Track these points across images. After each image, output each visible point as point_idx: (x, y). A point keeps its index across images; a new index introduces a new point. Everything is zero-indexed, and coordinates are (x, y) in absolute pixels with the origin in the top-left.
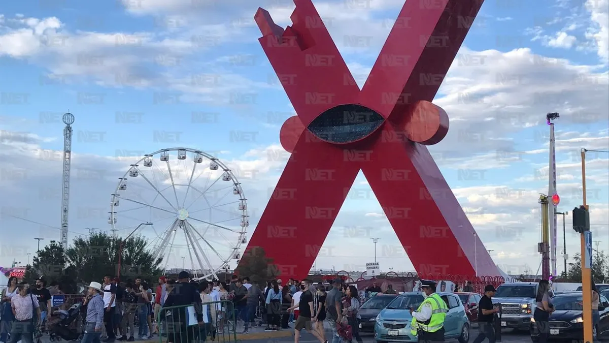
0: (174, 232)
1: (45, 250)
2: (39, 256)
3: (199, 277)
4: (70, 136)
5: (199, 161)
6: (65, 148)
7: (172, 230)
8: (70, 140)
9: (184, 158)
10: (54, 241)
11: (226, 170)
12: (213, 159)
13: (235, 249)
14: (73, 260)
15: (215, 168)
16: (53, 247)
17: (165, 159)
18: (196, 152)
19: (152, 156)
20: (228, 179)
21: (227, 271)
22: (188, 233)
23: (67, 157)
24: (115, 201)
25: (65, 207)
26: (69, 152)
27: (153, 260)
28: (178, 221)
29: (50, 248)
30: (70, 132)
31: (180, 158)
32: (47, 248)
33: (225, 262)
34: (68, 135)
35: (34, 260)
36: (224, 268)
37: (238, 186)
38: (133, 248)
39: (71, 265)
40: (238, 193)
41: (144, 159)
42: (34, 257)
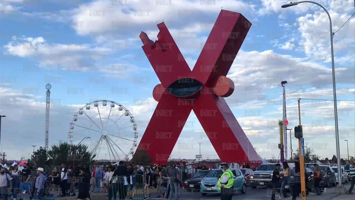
0: (101, 141)
1: (37, 152)
2: (34, 154)
4: (49, 95)
5: (113, 106)
6: (47, 101)
7: (100, 141)
8: (49, 97)
9: (106, 105)
10: (41, 147)
11: (127, 111)
12: (120, 106)
13: (131, 149)
14: (51, 156)
15: (121, 110)
16: (41, 150)
17: (96, 106)
18: (112, 102)
19: (89, 104)
20: (127, 115)
21: (127, 160)
22: (108, 142)
23: (48, 105)
24: (72, 127)
25: (47, 130)
26: (49, 103)
27: (91, 155)
28: (103, 136)
29: (39, 150)
30: (49, 93)
31: (104, 105)
32: (38, 151)
33: (126, 156)
34: (48, 95)
35: (32, 157)
36: (126, 159)
37: (132, 118)
38: (81, 150)
39: (50, 158)
40: (133, 122)
41: (86, 106)
42: (32, 155)
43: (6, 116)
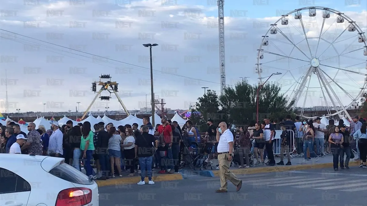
0: (309, 77)
1: (204, 97)
2: (200, 102)
3: (332, 113)
4: (222, 6)
5: (327, 16)
6: (219, 15)
7: (307, 76)
8: (223, 9)
9: (314, 15)
10: (210, 90)
11: (351, 22)
12: (339, 14)
13: (362, 89)
14: (225, 104)
15: (341, 21)
16: (210, 94)
17: (299, 17)
18: (324, 9)
19: (287, 16)
20: (353, 30)
21: (356, 107)
22: (321, 78)
23: (221, 22)
24: (260, 55)
25: (222, 62)
26: (222, 18)
27: (287, 102)
28: (312, 68)
29: (207, 95)
30: (222, 2)
31: (311, 16)
32: (205, 96)
33: (354, 100)
34: (221, 5)
35: (197, 105)
36: (353, 105)
37: (362, 35)
38: (270, 93)
39: (223, 108)
40: (363, 41)
41: (281, 18)
42: (197, 103)
43: (158, 45)
